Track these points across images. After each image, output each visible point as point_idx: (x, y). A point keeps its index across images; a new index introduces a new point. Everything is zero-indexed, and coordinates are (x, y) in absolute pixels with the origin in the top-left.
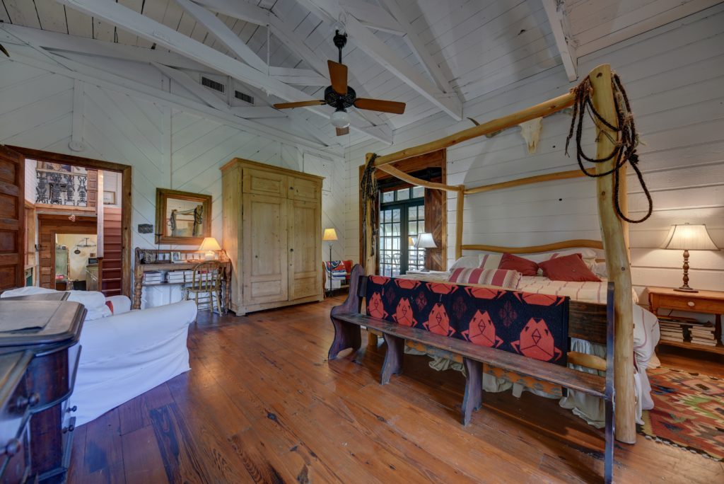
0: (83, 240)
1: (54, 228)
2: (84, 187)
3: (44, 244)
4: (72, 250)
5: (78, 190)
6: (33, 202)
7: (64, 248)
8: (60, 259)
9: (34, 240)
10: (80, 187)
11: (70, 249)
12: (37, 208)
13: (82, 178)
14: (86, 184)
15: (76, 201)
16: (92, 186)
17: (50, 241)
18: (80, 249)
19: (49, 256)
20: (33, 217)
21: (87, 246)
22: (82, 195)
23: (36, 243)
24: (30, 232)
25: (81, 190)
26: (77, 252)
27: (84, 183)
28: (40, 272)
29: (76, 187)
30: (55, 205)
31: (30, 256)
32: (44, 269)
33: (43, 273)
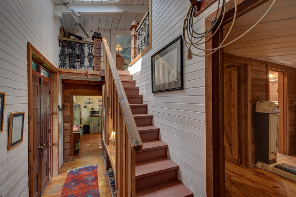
0: (88, 100)
1: (72, 91)
2: (92, 54)
3: (66, 104)
4: (82, 106)
5: (88, 57)
6: (57, 67)
7: (79, 106)
8: (76, 114)
9: (57, 102)
10: (89, 54)
11: (81, 106)
12: (59, 72)
13: (90, 46)
14: (93, 52)
15: (86, 67)
16: (97, 52)
17: (70, 102)
18: (87, 105)
19: (69, 114)
20: (56, 80)
21: (90, 103)
22: (90, 61)
23: (60, 103)
24: (55, 94)
25: (89, 57)
26: (85, 107)
27: (91, 50)
28: (64, 127)
29: (86, 54)
30: (72, 70)
31: (55, 116)
32: (66, 124)
33: (65, 128)
